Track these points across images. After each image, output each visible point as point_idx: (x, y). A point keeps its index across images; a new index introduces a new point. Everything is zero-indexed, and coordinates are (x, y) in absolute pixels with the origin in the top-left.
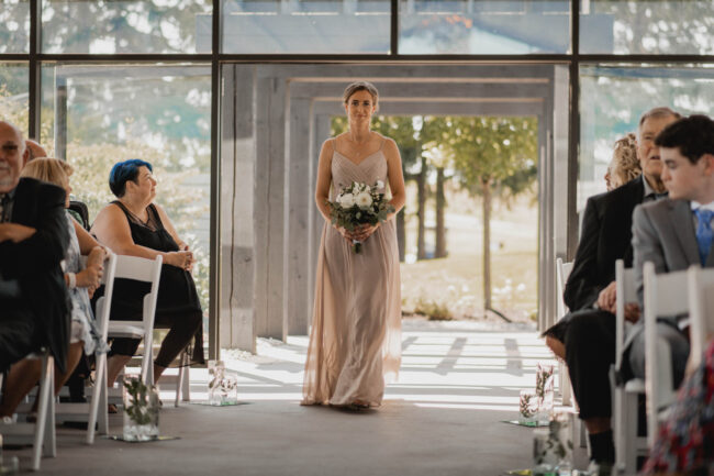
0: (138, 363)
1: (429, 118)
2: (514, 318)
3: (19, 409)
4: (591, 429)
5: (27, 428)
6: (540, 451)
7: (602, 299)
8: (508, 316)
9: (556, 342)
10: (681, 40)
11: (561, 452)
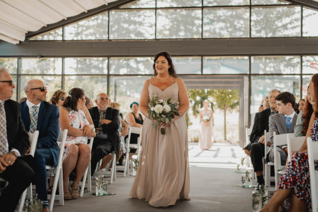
0: (137, 154)
1: (209, 90)
2: (233, 142)
3: (106, 167)
4: (257, 174)
5: (108, 173)
6: (244, 180)
7: (260, 140)
8: (231, 142)
9: (247, 151)
10: (277, 68)
11: (249, 180)
